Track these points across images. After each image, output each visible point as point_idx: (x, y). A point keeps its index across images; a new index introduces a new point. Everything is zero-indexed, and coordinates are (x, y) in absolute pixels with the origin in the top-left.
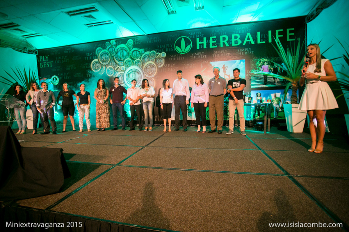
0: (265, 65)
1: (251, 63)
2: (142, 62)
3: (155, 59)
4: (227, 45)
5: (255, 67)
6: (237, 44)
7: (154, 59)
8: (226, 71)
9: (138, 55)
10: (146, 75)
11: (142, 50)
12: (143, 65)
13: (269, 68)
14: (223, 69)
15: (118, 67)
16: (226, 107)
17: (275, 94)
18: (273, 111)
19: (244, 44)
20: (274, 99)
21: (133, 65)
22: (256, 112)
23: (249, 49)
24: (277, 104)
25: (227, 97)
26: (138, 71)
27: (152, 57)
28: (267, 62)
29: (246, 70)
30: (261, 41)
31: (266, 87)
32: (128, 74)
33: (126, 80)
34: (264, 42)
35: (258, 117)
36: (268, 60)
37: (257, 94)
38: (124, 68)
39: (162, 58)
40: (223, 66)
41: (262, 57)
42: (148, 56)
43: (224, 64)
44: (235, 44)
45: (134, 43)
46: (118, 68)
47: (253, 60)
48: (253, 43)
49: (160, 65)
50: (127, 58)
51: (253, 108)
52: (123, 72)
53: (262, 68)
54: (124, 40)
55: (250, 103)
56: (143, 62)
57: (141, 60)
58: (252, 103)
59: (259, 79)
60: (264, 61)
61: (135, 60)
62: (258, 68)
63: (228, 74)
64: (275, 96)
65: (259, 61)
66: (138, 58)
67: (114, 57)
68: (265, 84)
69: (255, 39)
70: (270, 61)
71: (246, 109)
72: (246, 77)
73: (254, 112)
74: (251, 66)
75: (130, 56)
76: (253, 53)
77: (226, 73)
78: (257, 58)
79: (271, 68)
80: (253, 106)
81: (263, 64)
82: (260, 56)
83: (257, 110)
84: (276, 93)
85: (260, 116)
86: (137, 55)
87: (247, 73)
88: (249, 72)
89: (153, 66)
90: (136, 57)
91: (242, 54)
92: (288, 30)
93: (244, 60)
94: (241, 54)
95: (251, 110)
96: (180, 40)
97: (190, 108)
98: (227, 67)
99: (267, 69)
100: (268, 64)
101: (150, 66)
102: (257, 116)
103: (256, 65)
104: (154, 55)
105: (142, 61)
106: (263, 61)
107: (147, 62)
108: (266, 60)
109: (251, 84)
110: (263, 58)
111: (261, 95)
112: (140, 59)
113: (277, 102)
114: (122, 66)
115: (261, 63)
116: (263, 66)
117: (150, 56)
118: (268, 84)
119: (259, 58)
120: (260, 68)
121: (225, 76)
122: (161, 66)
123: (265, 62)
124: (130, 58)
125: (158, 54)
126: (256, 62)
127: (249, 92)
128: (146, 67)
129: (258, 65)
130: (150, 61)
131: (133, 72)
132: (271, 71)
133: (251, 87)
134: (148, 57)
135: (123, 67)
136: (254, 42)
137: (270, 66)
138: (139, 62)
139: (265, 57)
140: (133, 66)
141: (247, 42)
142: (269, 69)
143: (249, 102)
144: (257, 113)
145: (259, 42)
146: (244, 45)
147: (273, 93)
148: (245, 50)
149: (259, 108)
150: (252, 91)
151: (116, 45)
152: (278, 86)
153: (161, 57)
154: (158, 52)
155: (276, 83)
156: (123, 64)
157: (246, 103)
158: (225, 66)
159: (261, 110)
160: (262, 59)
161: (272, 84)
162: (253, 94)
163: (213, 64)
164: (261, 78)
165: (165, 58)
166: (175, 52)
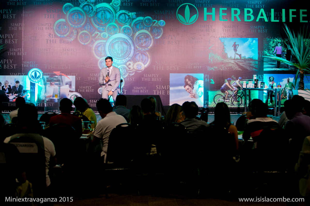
0: (278, 46)
1: (264, 43)
2: (133, 30)
3: (151, 27)
4: (239, 20)
5: (268, 48)
6: (250, 19)
7: (149, 28)
8: (237, 49)
9: (127, 20)
10: (138, 47)
11: (133, 14)
12: (134, 33)
13: (283, 49)
14: (233, 47)
15: (96, 33)
16: (236, 92)
17: (288, 78)
18: (287, 97)
19: (257, 20)
20: (288, 85)
21: (120, 32)
22: (268, 98)
23: (263, 26)
24: (290, 90)
25: (238, 80)
26: (126, 41)
27: (147, 25)
28: (280, 43)
29: (258, 50)
30: (274, 20)
31: (279, 71)
32: (111, 44)
33: (109, 51)
34: (278, 21)
35: (271, 104)
36: (281, 41)
37: (270, 78)
38: (106, 36)
39: (160, 27)
40: (234, 44)
41: (275, 37)
42: (141, 22)
43: (235, 42)
44: (248, 19)
46: (98, 34)
47: (266, 39)
48: (266, 20)
49: (158, 35)
50: (110, 22)
51: (266, 94)
52: (105, 41)
53: (275, 49)
55: (262, 88)
57: (131, 27)
58: (264, 88)
59: (272, 61)
60: (278, 41)
61: (122, 26)
62: (272, 49)
63: (239, 54)
64: (288, 81)
65: (273, 41)
66: (127, 23)
67: (92, 19)
68: (278, 67)
69: (269, 16)
70: (284, 42)
71: (258, 95)
72: (258, 58)
73: (267, 99)
74: (264, 46)
75: (116, 20)
76: (266, 32)
77: (237, 52)
78: (270, 37)
79: (284, 50)
80: (266, 92)
81: (277, 45)
82: (274, 36)
83: (270, 95)
84: (290, 78)
85: (273, 103)
86: (125, 19)
87: (260, 53)
88: (261, 52)
89: (147, 36)
90: (124, 22)
91: (255, 32)
92: (301, 11)
93: (257, 38)
94: (253, 32)
95: (263, 95)
97: (193, 92)
98: (238, 45)
99: (280, 51)
100: (281, 45)
101: (143, 36)
102: (269, 103)
103: (269, 46)
104: (149, 22)
105: (133, 28)
106: (276, 42)
107: (140, 30)
108: (280, 41)
109: (264, 66)
110: (277, 38)
111: (274, 79)
112: (130, 25)
113: (290, 87)
114: (103, 32)
115: (275, 43)
116: (276, 47)
117: (144, 23)
118: (282, 67)
119: (273, 38)
120: (274, 49)
121: (236, 55)
122: (159, 37)
123: (278, 43)
124: (115, 23)
125: (155, 22)
126: (269, 42)
127: (262, 76)
128: (138, 37)
129: (271, 46)
130: (143, 29)
131: (119, 42)
132: (284, 53)
133: (263, 70)
134: (142, 24)
136: (268, 20)
137: (284, 48)
138: (128, 29)
139: (278, 38)
140: (120, 34)
141: (260, 19)
142: (282, 51)
143: (261, 86)
144: (269, 100)
145: (273, 20)
146: (257, 22)
147: (286, 78)
148: (258, 28)
149: (272, 93)
150: (264, 74)
151: (95, 3)
152: (291, 70)
153: (158, 26)
154: (154, 19)
155: (289, 67)
156: (105, 29)
157: (258, 87)
158: (236, 44)
159: (274, 96)
160: (275, 39)
161: (285, 68)
162: (266, 77)
163: (223, 40)
164: (274, 61)
165: (163, 28)
166: (176, 21)
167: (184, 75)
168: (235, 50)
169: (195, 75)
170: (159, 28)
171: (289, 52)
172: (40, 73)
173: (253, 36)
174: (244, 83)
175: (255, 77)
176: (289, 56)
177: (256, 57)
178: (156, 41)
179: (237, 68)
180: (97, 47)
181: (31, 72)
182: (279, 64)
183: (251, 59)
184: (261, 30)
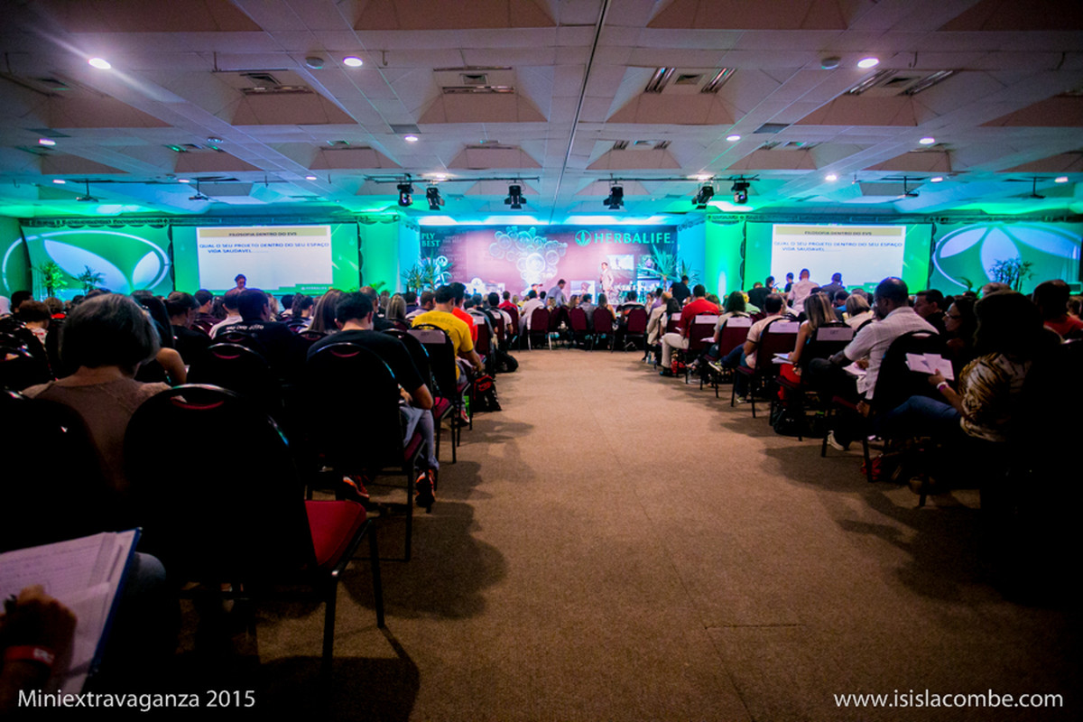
1: (638, 258)
3: (558, 248)
4: (620, 242)
5: (641, 262)
7: (556, 248)
9: (540, 243)
10: (548, 263)
11: (545, 239)
12: (546, 253)
15: (519, 253)
19: (633, 242)
26: (540, 259)
27: (555, 246)
29: (634, 263)
31: (649, 278)
33: (528, 266)
34: (648, 242)
36: (651, 256)
38: (526, 255)
42: (551, 245)
45: (537, 231)
47: (640, 255)
48: (640, 242)
49: (562, 254)
50: (529, 245)
52: (525, 259)
53: (646, 263)
54: (527, 228)
56: (546, 250)
57: (544, 249)
60: (648, 257)
61: (537, 248)
62: (644, 263)
63: (620, 266)
65: (644, 257)
66: (541, 246)
67: (516, 243)
69: (642, 239)
72: (634, 269)
74: (638, 260)
75: (533, 243)
76: (640, 250)
78: (643, 254)
81: (647, 260)
82: (646, 253)
87: (635, 265)
89: (555, 255)
90: (539, 245)
91: (632, 250)
92: (666, 234)
93: (633, 255)
96: (580, 234)
98: (620, 260)
99: (650, 264)
100: (651, 259)
101: (552, 255)
103: (642, 260)
107: (550, 250)
109: (638, 275)
114: (524, 252)
115: (646, 258)
118: (651, 276)
122: (563, 256)
126: (642, 258)
127: (636, 282)
128: (548, 256)
130: (552, 249)
131: (535, 260)
132: (653, 265)
133: (637, 278)
135: (526, 253)
137: (652, 262)
138: (541, 250)
139: (649, 254)
140: (535, 253)
145: (645, 242)
148: (634, 247)
151: (518, 232)
154: (560, 242)
156: (525, 250)
160: (646, 256)
162: (639, 283)
163: (608, 256)
164: (644, 271)
165: (567, 248)
166: (575, 244)
167: (581, 282)
168: (617, 263)
169: (589, 282)
170: (563, 248)
171: (656, 265)
172: (480, 281)
173: (630, 254)
174: (624, 286)
175: (631, 283)
176: (656, 267)
177: (632, 268)
178: (561, 259)
179: (619, 277)
180: (520, 263)
181: (474, 281)
182: (649, 274)
183: (629, 270)
184: (637, 249)
